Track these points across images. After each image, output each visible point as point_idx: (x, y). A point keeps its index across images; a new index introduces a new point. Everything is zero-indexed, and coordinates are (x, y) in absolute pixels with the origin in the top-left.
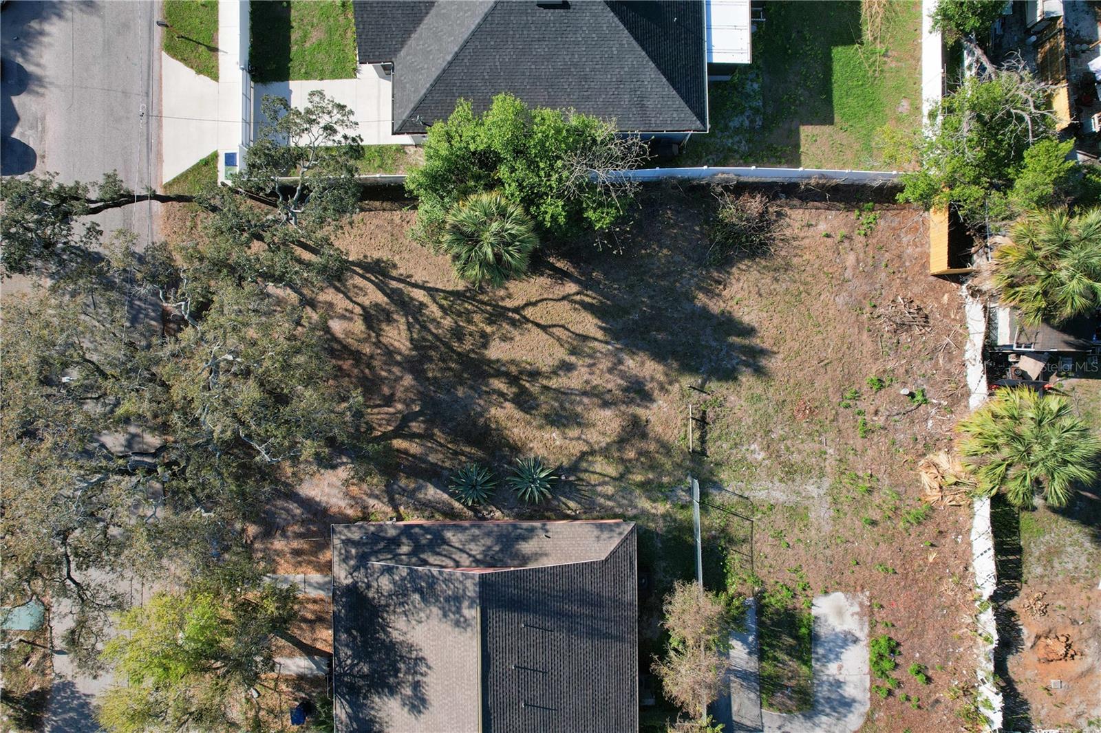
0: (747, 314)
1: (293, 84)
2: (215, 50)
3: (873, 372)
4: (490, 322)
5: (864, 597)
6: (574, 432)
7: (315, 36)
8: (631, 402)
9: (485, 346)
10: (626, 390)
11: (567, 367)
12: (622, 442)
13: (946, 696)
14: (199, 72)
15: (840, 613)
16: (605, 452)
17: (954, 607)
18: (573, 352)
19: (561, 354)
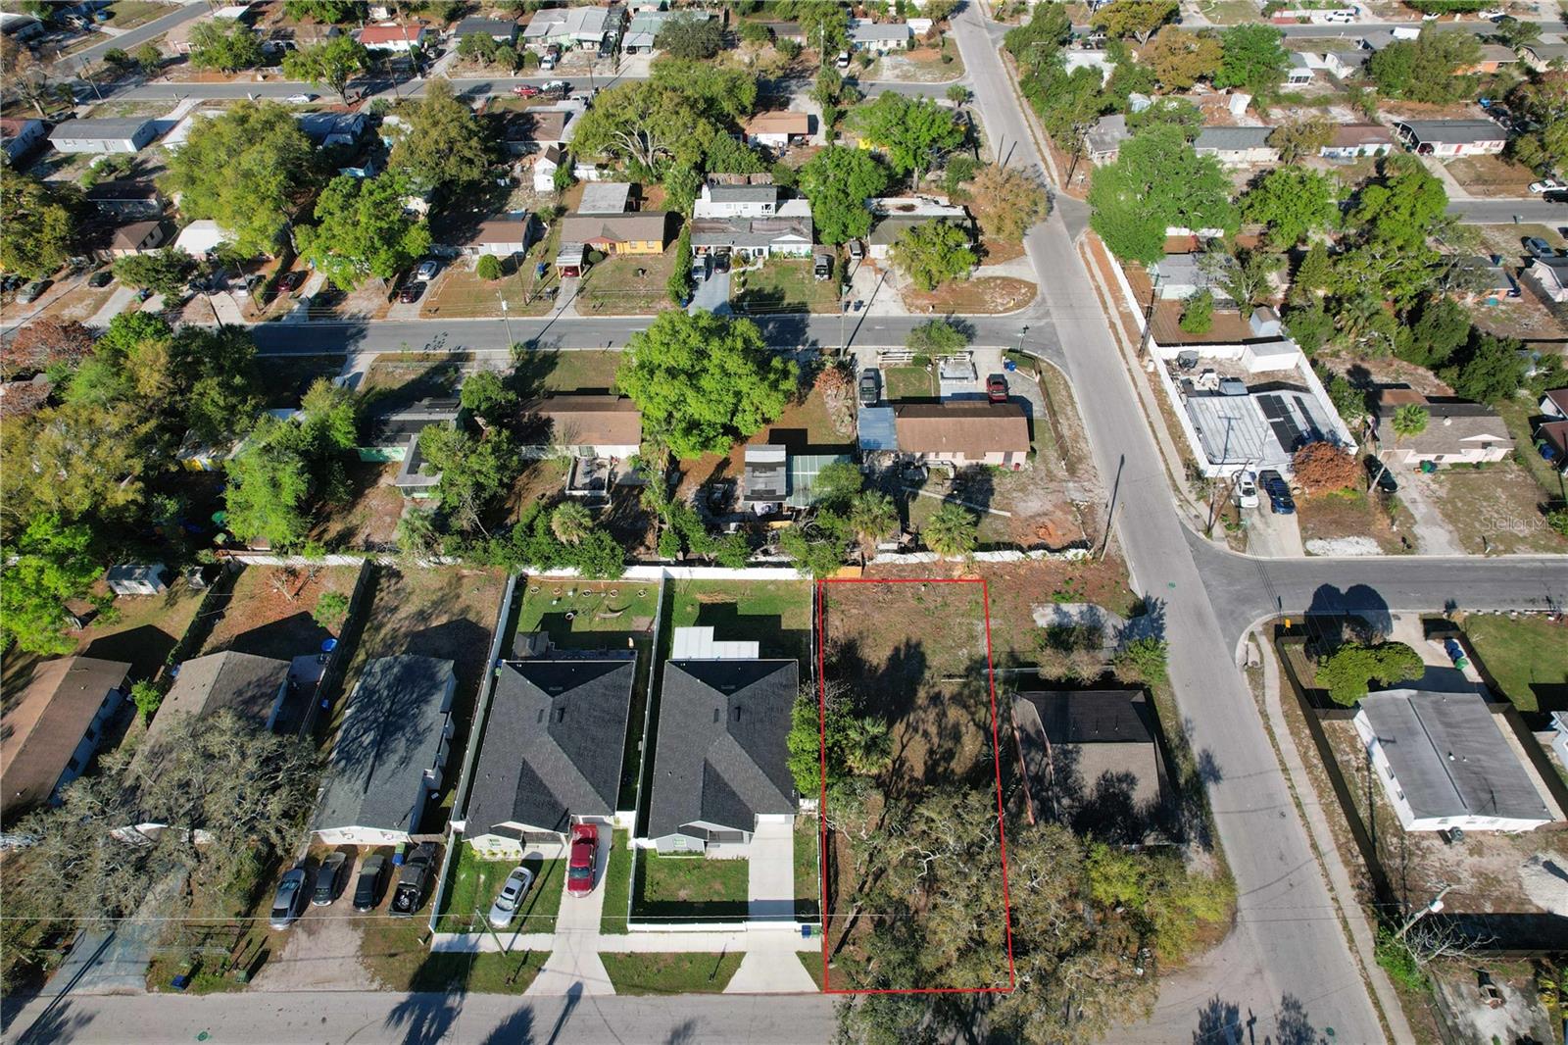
0: (887, 652)
1: (751, 898)
2: (723, 954)
3: (913, 603)
4: (902, 778)
5: (1034, 606)
6: (964, 729)
7: (718, 886)
8: (942, 703)
9: (917, 780)
10: (935, 705)
11: (926, 734)
12: (966, 707)
13: (1077, 573)
14: (739, 966)
15: (1044, 616)
16: (973, 714)
17: (1032, 569)
18: (916, 730)
19: (918, 737)
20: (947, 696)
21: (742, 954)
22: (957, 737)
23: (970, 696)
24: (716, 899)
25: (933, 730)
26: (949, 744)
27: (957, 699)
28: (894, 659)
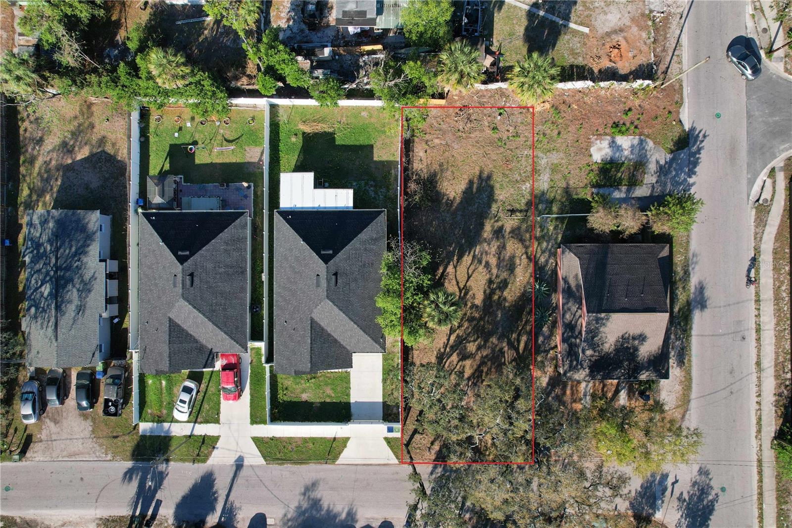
0: (462, 186)
1: (352, 400)
2: (335, 439)
3: (489, 132)
4: (466, 305)
6: (518, 261)
7: (329, 391)
8: (503, 237)
9: (477, 307)
10: (498, 238)
11: (487, 265)
12: (522, 241)
13: (637, 102)
14: (345, 446)
16: (527, 247)
17: (598, 97)
18: (480, 262)
19: (481, 268)
20: (508, 230)
21: (348, 439)
22: (511, 268)
23: (527, 231)
24: (328, 400)
25: (493, 261)
26: (504, 275)
27: (516, 233)
28: (468, 192)
